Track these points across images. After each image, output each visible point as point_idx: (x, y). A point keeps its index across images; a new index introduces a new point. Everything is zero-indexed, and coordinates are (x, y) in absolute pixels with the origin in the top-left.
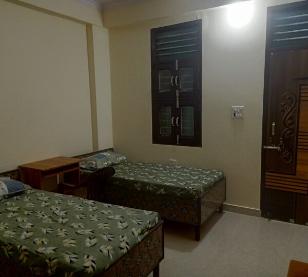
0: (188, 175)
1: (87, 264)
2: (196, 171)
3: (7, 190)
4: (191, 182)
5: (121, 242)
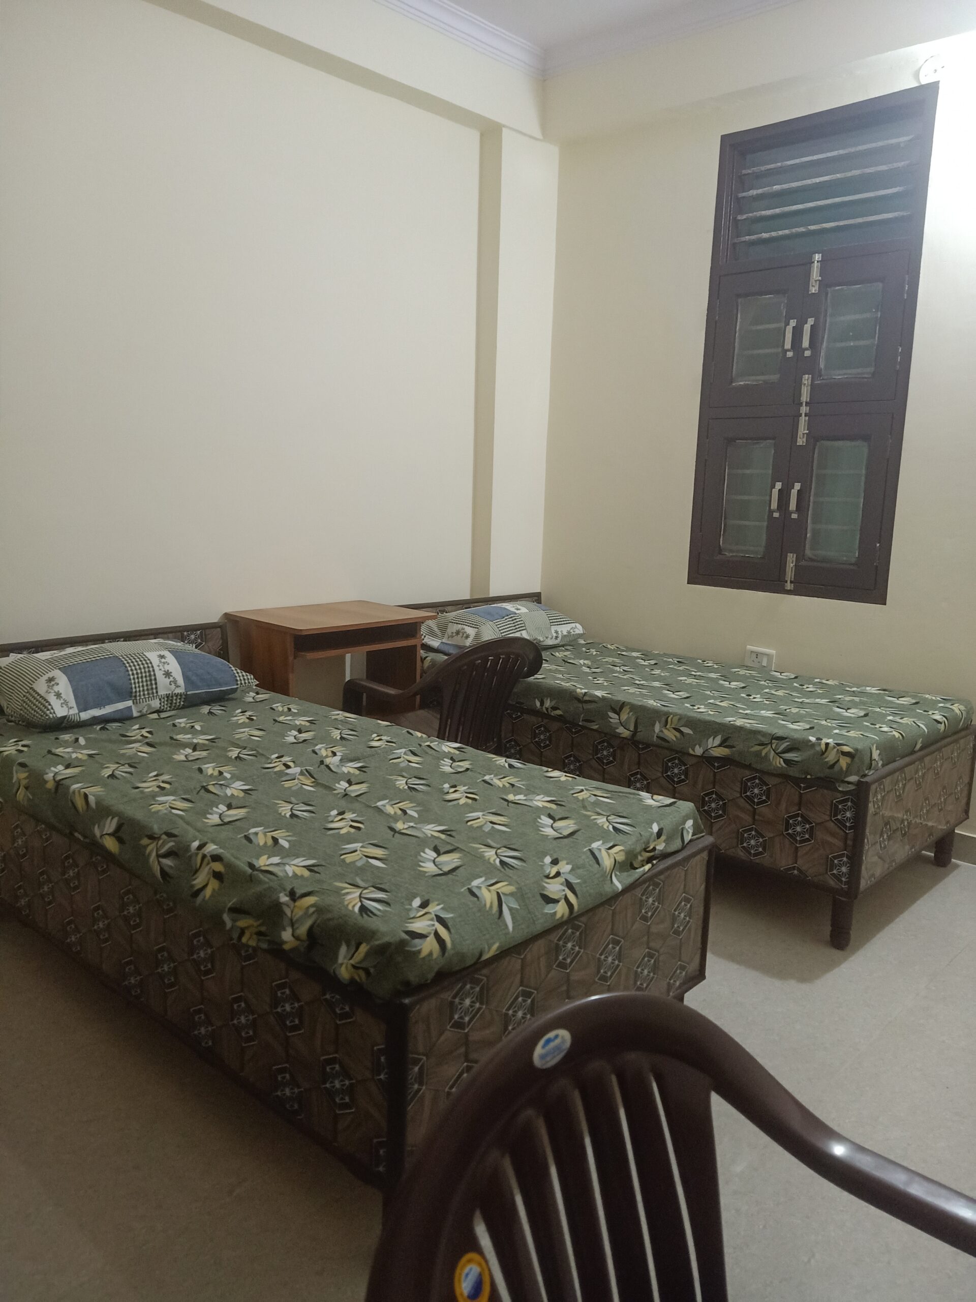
1: (419, 926)
3: (181, 681)
4: (834, 723)
5: (548, 877)
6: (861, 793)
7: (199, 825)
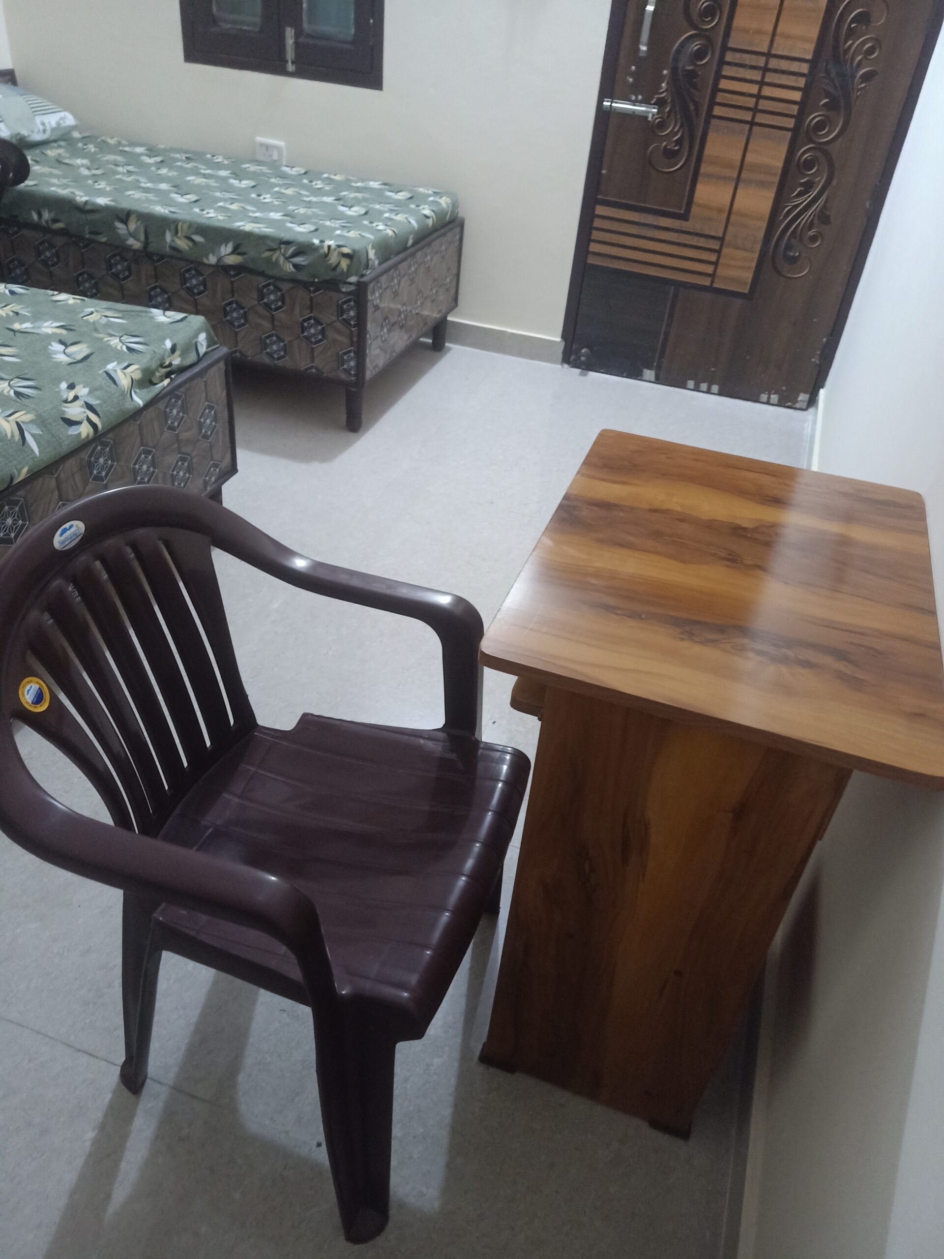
2: (358, 190)
4: (337, 224)
5: (66, 401)
6: (360, 293)
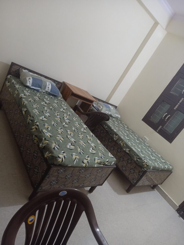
0: (150, 153)
1: (61, 156)
2: (156, 155)
3: (50, 90)
4: (149, 158)
5: (85, 159)
6: (145, 172)
7: (38, 118)
